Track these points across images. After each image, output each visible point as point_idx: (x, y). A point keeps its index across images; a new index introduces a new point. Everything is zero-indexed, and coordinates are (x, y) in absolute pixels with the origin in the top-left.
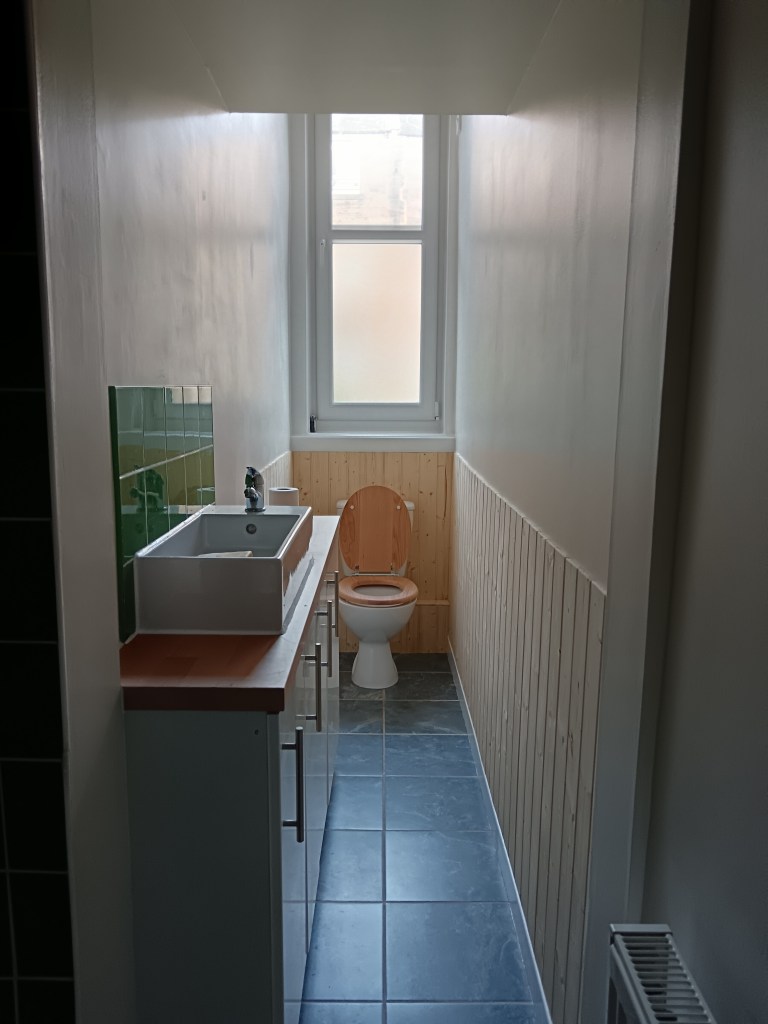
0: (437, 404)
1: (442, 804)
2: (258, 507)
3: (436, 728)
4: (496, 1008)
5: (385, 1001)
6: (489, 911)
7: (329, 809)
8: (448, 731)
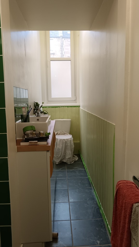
0: (75, 97)
1: (80, 183)
2: (39, 115)
3: (78, 168)
4: (95, 220)
5: (71, 220)
6: (92, 203)
7: (56, 185)
8: (81, 169)
